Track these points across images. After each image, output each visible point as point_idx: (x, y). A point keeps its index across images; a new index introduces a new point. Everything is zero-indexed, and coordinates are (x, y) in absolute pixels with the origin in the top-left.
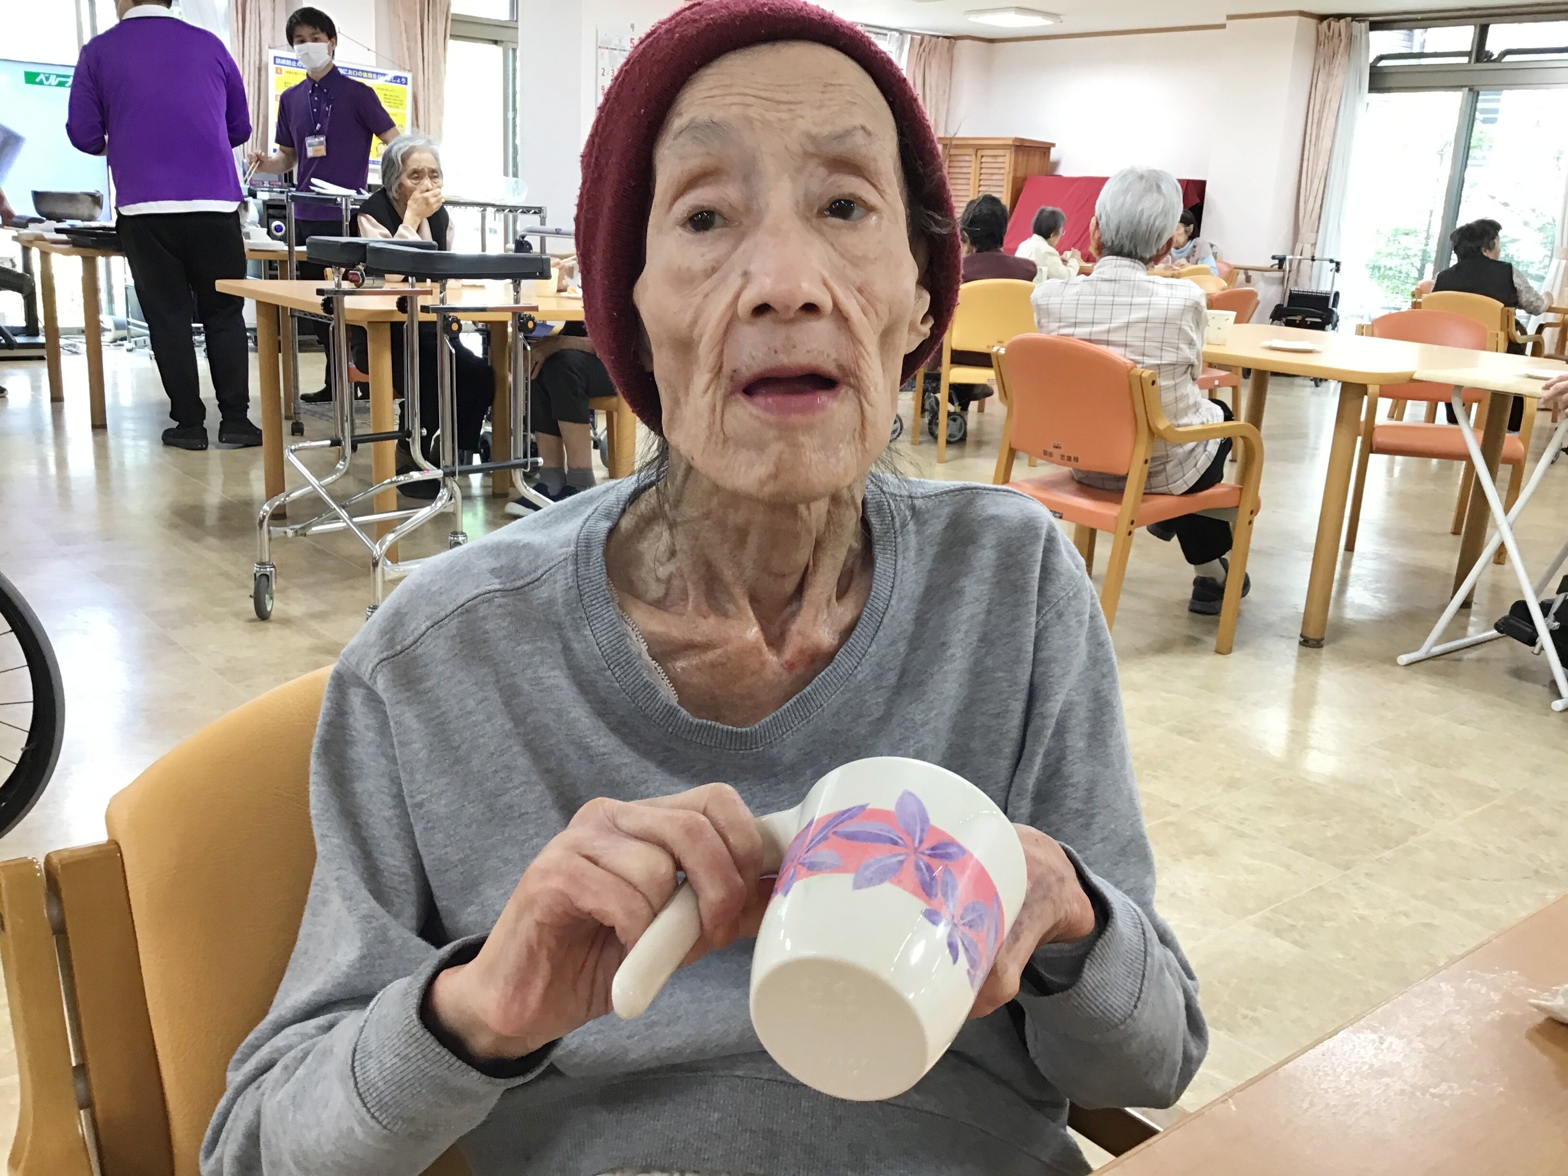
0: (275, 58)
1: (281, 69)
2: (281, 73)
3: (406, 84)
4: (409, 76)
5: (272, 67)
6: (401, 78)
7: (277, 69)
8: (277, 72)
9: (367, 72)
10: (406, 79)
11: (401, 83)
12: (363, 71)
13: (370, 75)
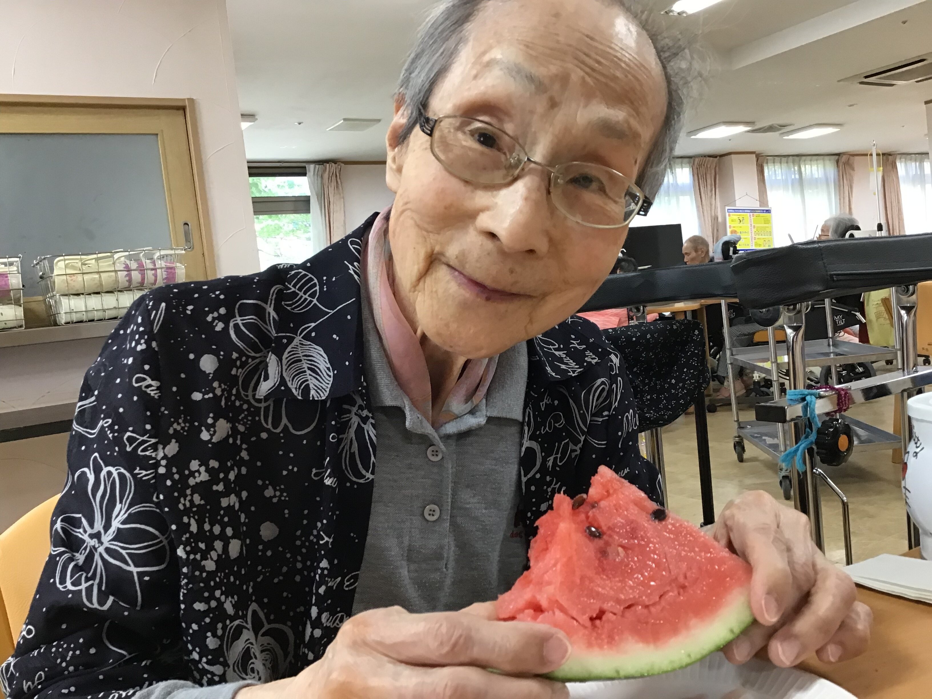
0: (728, 210)
13: (758, 211)
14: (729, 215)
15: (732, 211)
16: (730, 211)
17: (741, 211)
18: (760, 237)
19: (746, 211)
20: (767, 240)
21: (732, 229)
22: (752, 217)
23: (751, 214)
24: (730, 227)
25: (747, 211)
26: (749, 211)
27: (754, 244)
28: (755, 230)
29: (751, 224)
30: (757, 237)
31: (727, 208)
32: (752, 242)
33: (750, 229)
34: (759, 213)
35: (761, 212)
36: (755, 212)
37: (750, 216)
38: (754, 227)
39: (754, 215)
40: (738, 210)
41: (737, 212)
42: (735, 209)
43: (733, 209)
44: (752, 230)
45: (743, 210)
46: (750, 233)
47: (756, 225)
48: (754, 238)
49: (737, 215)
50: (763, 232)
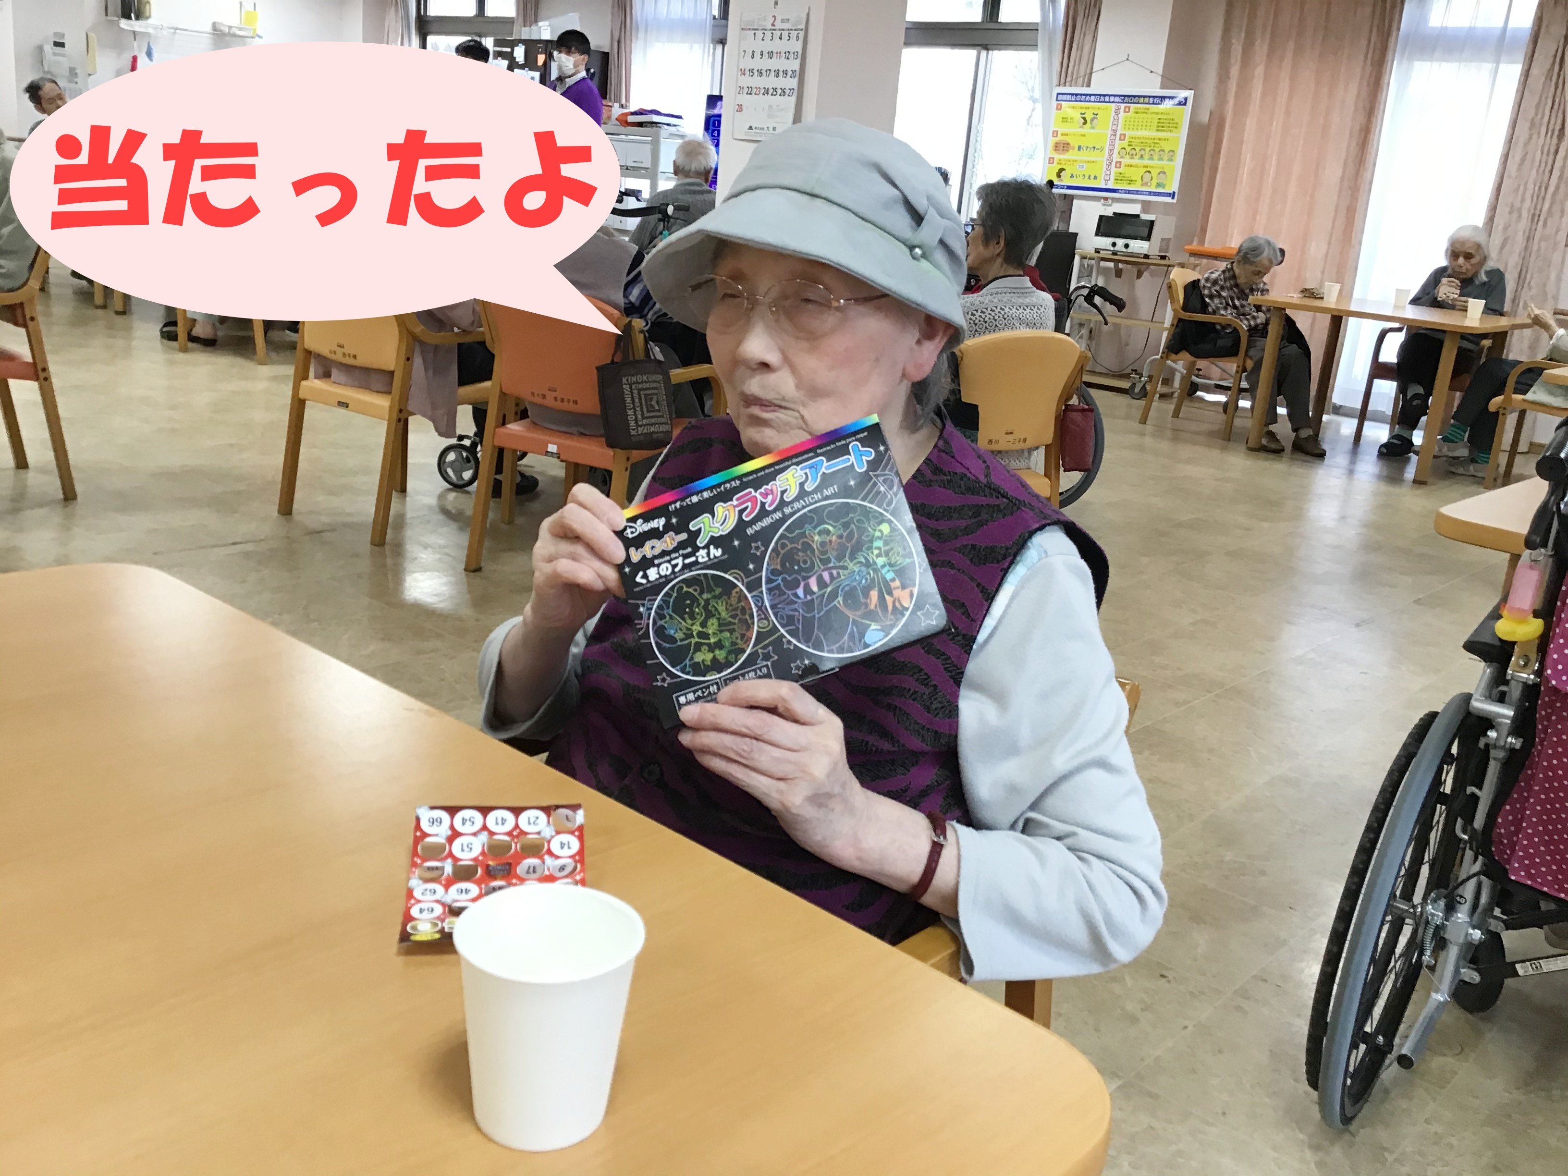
0: (1058, 94)
1: (1061, 105)
2: (1061, 109)
3: (1185, 104)
7: (1057, 105)
8: (1057, 109)
9: (1144, 97)
10: (1186, 99)
12: (1140, 97)
13: (1147, 100)
14: (1059, 108)
15: (1069, 97)
16: (1065, 97)
17: (1093, 98)
19: (1107, 99)
21: (1060, 138)
23: (1123, 105)
24: (1055, 133)
25: (1112, 99)
26: (1117, 99)
27: (1113, 177)
28: (1125, 144)
31: (1057, 90)
32: (1108, 173)
33: (1108, 142)
34: (1149, 103)
35: (1153, 103)
36: (1134, 103)
37: (1117, 112)
38: (1123, 137)
39: (1129, 108)
40: (1086, 95)
41: (1081, 101)
42: (1077, 95)
43: (1072, 95)
44: (1112, 144)
45: (1100, 95)
46: (1106, 151)
47: (1128, 133)
48: (1117, 162)
49: (1081, 108)
50: (1148, 149)
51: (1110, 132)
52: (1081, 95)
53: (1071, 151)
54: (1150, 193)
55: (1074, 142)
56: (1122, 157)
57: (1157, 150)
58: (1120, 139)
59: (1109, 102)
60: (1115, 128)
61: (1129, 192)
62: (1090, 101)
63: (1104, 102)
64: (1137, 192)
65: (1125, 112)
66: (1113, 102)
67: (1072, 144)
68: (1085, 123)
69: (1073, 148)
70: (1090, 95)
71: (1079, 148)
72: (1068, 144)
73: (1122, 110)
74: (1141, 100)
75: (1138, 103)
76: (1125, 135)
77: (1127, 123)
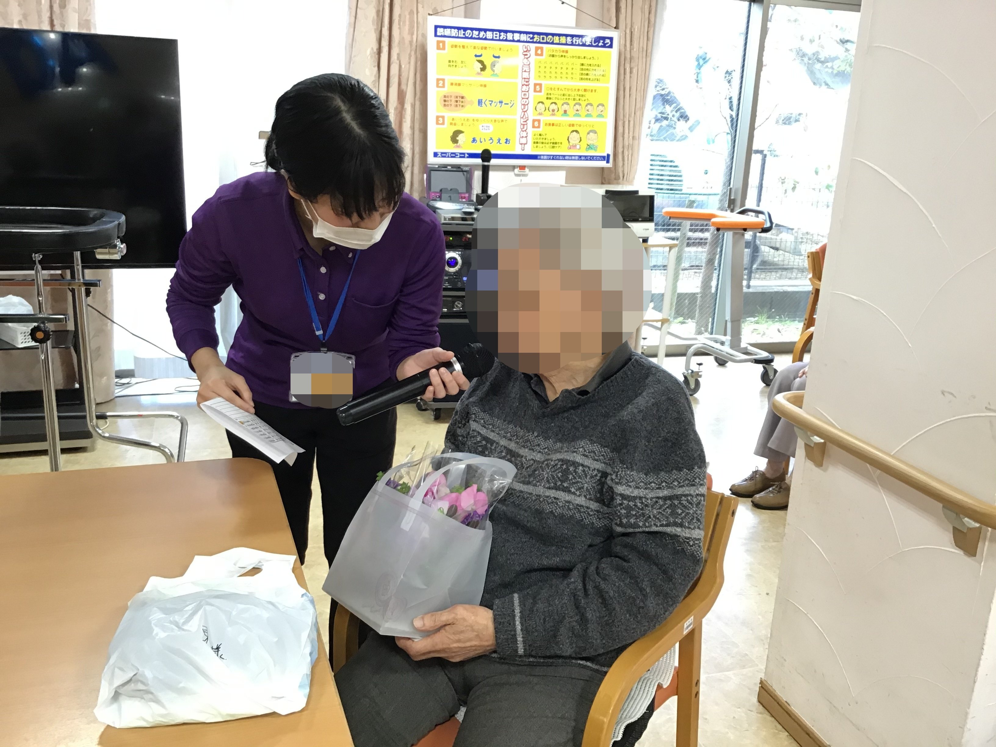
0: (436, 27)
1: (444, 43)
2: (444, 48)
3: (611, 46)
4: (614, 34)
5: (432, 42)
6: (604, 38)
7: (438, 42)
8: (438, 48)
9: (560, 35)
10: (611, 39)
11: (604, 46)
12: (553, 35)
13: (563, 40)
14: (441, 47)
15: (454, 32)
16: (447, 32)
17: (489, 35)
18: (558, 118)
19: (510, 37)
20: (583, 132)
21: (448, 89)
22: (533, 58)
23: (533, 46)
24: (440, 83)
25: (517, 36)
26: (524, 37)
27: (530, 140)
28: (542, 96)
29: (527, 81)
30: (546, 118)
31: (433, 21)
32: (524, 134)
33: (519, 95)
34: (566, 44)
35: (572, 44)
36: (547, 43)
37: (526, 53)
38: (538, 87)
39: (542, 49)
40: (480, 30)
41: (472, 38)
42: (465, 29)
43: (459, 28)
44: (525, 97)
45: (500, 31)
46: (518, 107)
47: (544, 83)
48: (534, 121)
49: (475, 48)
50: (572, 103)
51: (519, 81)
52: (472, 29)
53: (468, 107)
54: (580, 158)
55: (472, 95)
56: (540, 114)
57: (584, 104)
58: (535, 91)
59: (513, 41)
60: (526, 75)
61: (554, 157)
62: (486, 39)
63: (506, 40)
64: (564, 157)
65: (537, 54)
66: (519, 41)
67: (468, 97)
68: (483, 69)
69: (471, 103)
70: (485, 30)
71: (480, 102)
72: (463, 98)
73: (533, 52)
74: (556, 39)
75: (553, 43)
76: (540, 85)
77: (542, 69)
